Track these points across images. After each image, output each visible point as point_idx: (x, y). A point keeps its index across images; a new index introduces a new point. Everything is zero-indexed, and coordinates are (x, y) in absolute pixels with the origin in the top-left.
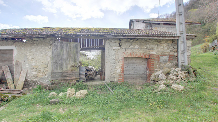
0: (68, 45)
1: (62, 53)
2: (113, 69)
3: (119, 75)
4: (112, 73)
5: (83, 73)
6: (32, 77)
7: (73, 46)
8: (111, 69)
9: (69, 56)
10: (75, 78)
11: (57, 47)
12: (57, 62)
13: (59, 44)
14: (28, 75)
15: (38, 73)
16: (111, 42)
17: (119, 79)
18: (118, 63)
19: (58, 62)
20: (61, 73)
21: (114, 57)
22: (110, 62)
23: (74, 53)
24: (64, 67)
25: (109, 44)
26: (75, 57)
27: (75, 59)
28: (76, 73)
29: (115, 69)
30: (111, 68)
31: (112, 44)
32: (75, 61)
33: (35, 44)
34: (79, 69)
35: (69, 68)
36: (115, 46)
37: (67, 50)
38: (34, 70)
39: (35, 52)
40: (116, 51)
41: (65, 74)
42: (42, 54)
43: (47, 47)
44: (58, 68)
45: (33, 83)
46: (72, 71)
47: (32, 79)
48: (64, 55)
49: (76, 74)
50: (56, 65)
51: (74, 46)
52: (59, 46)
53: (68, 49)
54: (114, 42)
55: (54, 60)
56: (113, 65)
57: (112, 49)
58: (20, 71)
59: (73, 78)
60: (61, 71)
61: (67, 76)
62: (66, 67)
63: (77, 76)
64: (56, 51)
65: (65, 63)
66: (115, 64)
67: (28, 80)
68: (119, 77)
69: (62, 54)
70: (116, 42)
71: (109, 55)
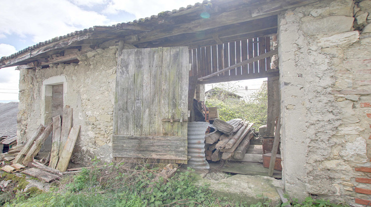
0: (155, 56)
1: (139, 81)
2: (324, 137)
3: (358, 169)
4: (319, 158)
5: (199, 143)
6: (88, 142)
7: (168, 60)
8: (313, 137)
9: (157, 91)
10: (173, 157)
11: (127, 67)
12: (127, 109)
13: (132, 58)
14: (82, 138)
15: (97, 135)
16: (305, 19)
17: (357, 190)
18: (348, 110)
19: (129, 109)
20: (136, 138)
21: (327, 81)
22: (308, 105)
23: (172, 78)
24: (145, 123)
25: (295, 27)
26: (174, 92)
27: (174, 97)
28: (178, 143)
29: (334, 140)
30: (312, 131)
31: (310, 26)
32: (175, 106)
33: (92, 67)
34: (186, 131)
35: (158, 125)
36: (332, 30)
37: (153, 72)
38: (90, 126)
39: (92, 83)
40: (334, 51)
41: (146, 143)
42: (101, 89)
43: (111, 71)
44: (131, 126)
45: (89, 157)
46: (166, 134)
47: (89, 148)
48: (145, 88)
49: (177, 147)
50: (124, 117)
51: (172, 59)
52: (133, 62)
53: (154, 69)
54: (322, 17)
55: (120, 102)
56: (320, 117)
57: (314, 48)
58: (69, 127)
59: (167, 157)
60: (137, 135)
61: (152, 148)
62: (150, 123)
63: (181, 152)
64: (124, 76)
65: (147, 110)
66: (331, 116)
67: (83, 148)
68: (359, 180)
69: (138, 86)
70: (331, 14)
71: (300, 76)
